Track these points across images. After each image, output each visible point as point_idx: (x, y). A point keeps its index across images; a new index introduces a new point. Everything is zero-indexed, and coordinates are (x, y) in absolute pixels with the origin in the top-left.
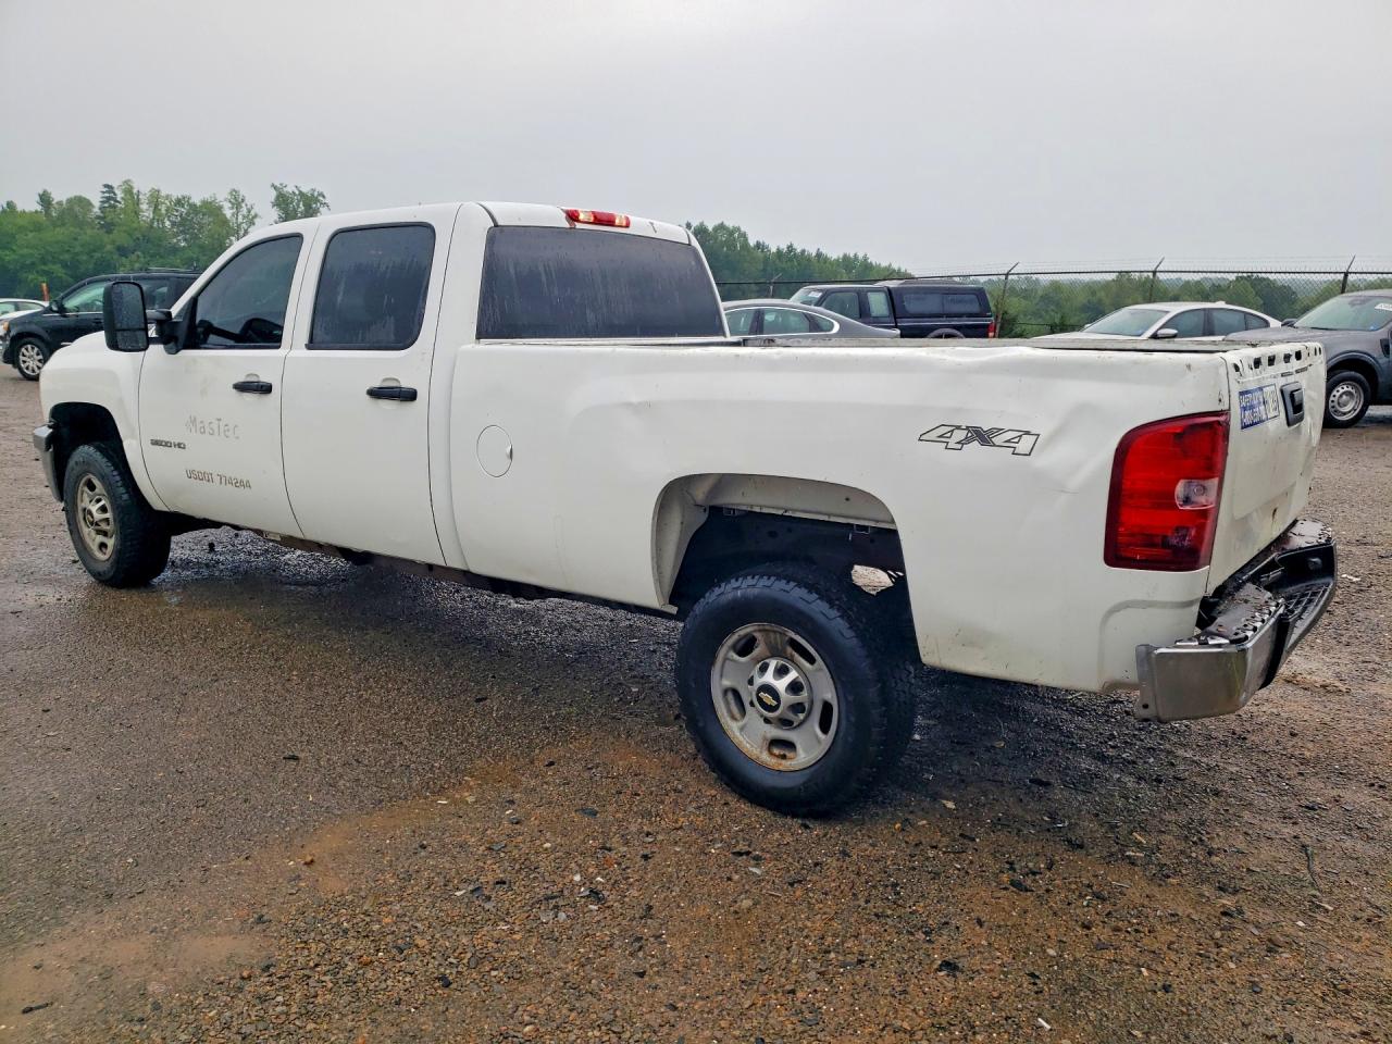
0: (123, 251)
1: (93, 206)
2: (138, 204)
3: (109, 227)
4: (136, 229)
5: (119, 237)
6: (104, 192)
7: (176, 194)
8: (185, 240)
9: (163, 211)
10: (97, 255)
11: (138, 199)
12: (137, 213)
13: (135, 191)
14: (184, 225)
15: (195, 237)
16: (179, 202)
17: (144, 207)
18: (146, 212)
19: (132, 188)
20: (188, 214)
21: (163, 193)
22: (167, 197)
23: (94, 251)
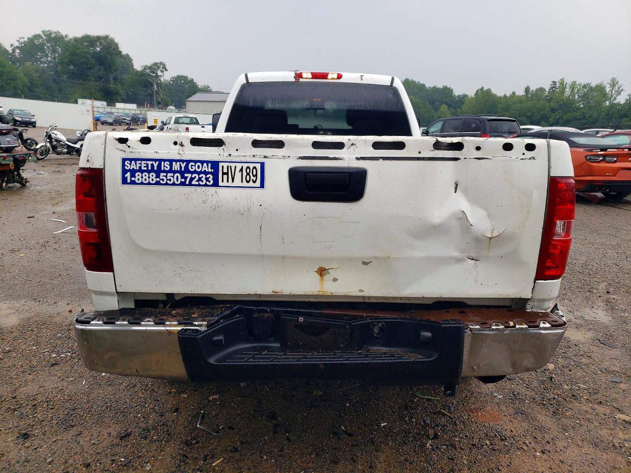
0: (553, 110)
1: (546, 91)
2: (565, 89)
3: (549, 101)
4: (561, 100)
5: (553, 104)
6: (551, 85)
7: (584, 82)
8: (583, 104)
9: (576, 91)
10: (542, 113)
11: (565, 87)
12: (563, 93)
13: (565, 83)
14: (584, 97)
15: (588, 103)
16: (585, 86)
17: (567, 90)
18: (568, 91)
19: (564, 81)
20: (587, 92)
21: (578, 83)
22: (580, 84)
23: (541, 111)
